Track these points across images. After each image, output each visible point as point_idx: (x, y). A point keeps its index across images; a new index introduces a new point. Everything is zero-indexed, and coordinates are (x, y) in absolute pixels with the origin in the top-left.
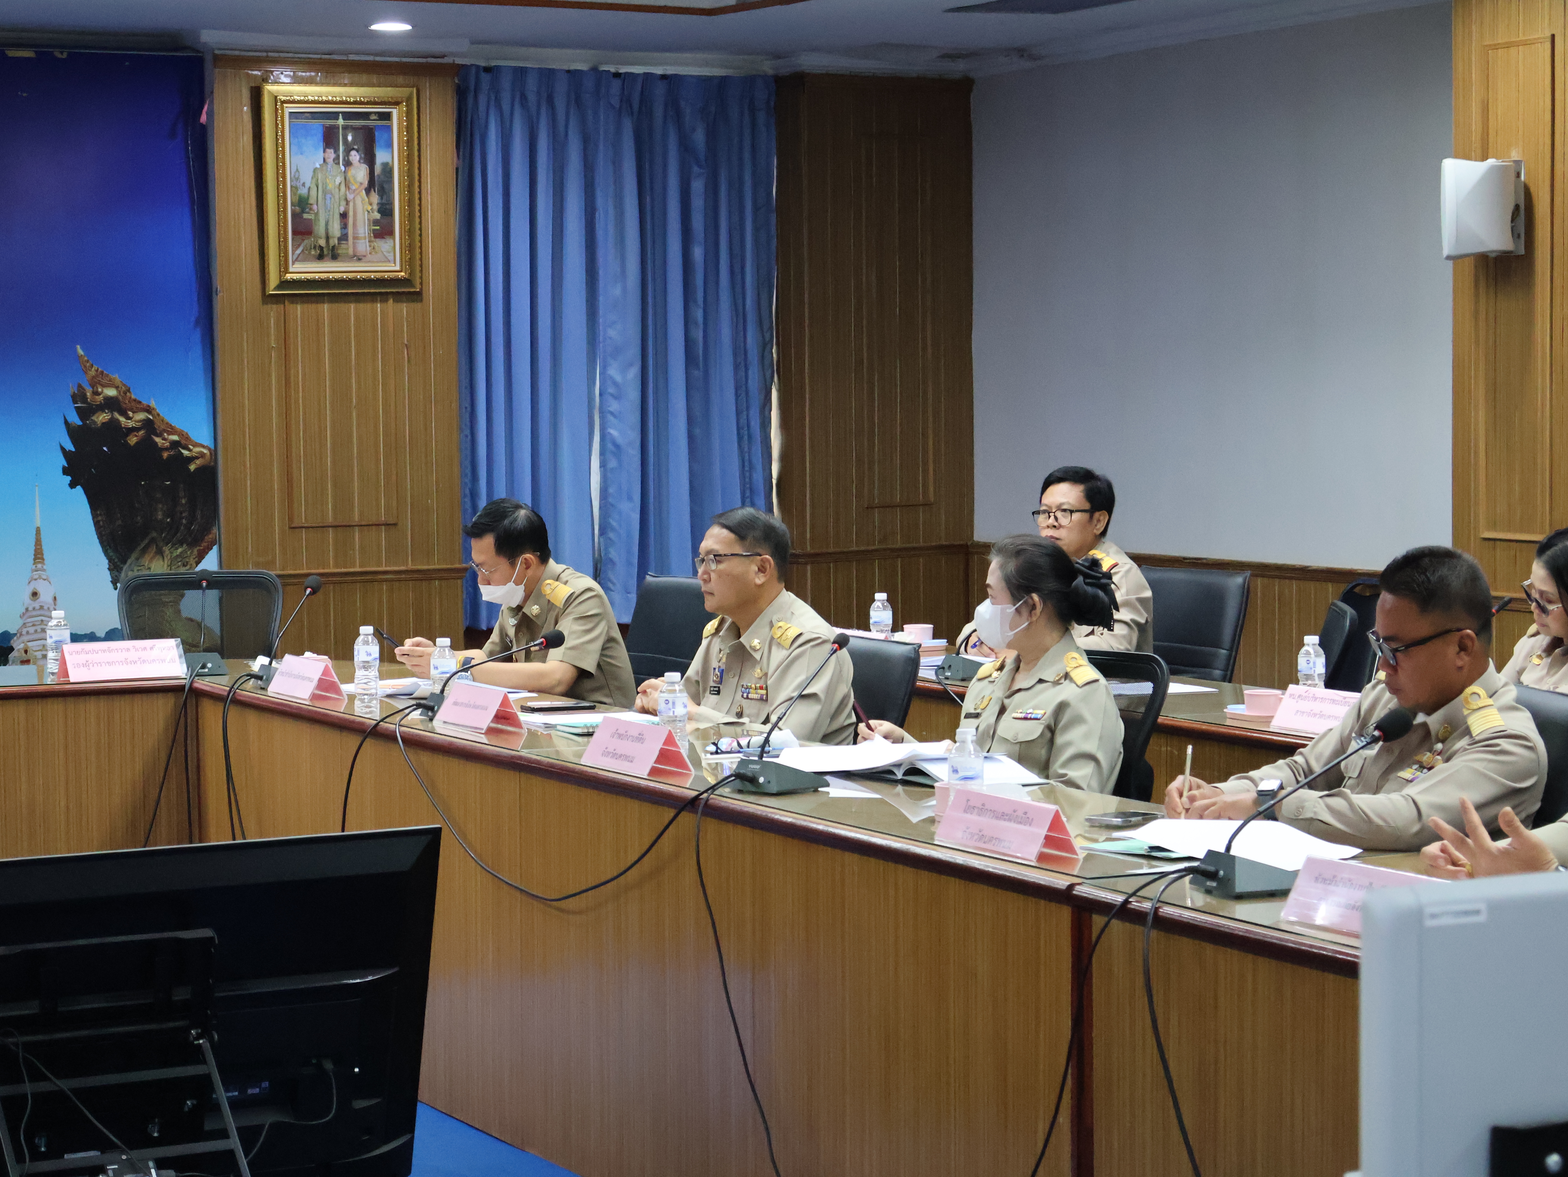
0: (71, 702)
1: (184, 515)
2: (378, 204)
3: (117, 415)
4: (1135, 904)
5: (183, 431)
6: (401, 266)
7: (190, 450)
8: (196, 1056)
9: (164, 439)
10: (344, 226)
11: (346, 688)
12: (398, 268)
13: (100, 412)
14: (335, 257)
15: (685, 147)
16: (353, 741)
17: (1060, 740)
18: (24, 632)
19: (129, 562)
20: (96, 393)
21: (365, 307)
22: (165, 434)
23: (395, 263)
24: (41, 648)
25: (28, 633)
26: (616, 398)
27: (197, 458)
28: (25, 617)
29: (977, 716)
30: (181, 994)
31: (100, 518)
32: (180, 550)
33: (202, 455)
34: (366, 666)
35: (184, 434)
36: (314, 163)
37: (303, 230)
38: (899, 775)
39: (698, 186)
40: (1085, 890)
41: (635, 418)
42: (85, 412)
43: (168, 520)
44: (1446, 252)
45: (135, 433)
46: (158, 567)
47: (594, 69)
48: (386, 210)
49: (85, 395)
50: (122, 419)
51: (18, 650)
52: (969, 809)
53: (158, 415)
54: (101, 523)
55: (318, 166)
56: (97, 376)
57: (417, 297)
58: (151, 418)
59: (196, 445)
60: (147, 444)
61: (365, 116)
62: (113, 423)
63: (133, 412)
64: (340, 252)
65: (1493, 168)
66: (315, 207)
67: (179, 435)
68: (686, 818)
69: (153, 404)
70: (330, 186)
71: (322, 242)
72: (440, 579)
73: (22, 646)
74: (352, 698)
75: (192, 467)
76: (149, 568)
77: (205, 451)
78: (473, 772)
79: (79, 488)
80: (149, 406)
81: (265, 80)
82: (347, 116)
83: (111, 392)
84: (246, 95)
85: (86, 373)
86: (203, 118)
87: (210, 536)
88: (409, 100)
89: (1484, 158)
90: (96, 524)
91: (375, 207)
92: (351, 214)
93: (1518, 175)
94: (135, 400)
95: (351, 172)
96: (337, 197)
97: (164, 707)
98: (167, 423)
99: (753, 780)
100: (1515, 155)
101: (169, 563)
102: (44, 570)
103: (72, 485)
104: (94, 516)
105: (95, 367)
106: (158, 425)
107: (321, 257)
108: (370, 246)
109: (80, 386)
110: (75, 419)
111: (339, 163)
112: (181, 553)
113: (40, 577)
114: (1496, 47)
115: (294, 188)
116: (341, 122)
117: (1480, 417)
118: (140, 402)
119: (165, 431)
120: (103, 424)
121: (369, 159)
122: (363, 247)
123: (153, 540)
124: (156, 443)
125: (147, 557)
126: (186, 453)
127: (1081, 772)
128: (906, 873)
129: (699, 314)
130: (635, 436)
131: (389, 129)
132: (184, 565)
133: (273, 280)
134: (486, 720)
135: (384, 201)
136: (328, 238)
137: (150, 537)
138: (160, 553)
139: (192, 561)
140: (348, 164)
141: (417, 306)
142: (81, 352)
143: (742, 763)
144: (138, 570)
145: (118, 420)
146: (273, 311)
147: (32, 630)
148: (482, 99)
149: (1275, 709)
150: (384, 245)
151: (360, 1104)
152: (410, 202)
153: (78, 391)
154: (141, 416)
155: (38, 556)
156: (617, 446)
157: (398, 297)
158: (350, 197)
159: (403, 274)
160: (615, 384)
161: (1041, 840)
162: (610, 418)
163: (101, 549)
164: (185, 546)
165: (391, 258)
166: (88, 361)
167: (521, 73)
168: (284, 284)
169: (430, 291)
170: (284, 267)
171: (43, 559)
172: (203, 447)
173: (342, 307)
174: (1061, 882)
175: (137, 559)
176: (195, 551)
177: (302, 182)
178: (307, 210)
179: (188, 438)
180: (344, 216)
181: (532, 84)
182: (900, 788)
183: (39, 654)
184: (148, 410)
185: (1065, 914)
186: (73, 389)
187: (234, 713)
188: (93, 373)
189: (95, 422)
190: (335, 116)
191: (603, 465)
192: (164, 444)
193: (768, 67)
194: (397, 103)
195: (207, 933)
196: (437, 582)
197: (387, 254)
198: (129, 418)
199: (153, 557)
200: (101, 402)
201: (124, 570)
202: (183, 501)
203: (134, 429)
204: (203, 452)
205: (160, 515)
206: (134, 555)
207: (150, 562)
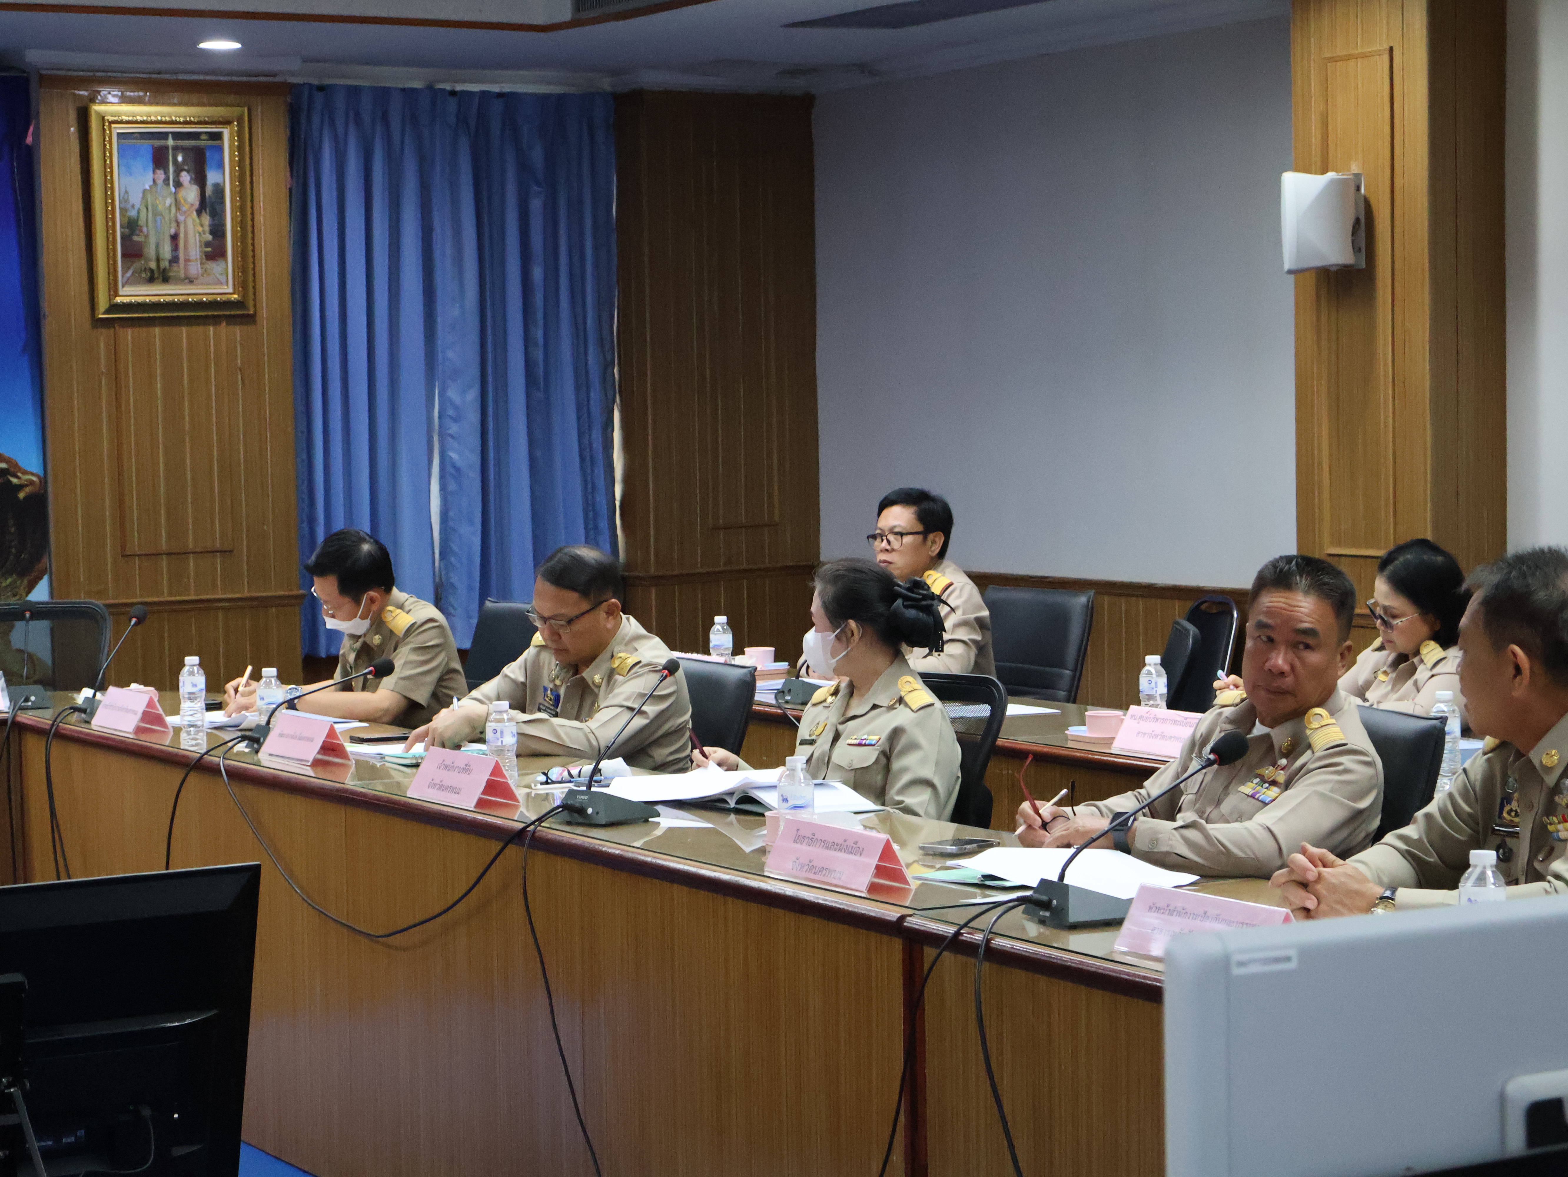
1: (13, 544)
2: (210, 226)
4: (966, 936)
6: (234, 289)
8: (7, 1105)
10: (175, 248)
11: (171, 720)
12: (231, 290)
14: (166, 280)
15: (524, 166)
16: (175, 776)
17: (896, 765)
21: (198, 330)
23: (227, 284)
26: (455, 420)
27: (27, 485)
29: (812, 742)
32: (9, 580)
33: (32, 483)
34: (192, 697)
36: (144, 185)
37: (133, 252)
38: (732, 804)
39: (536, 205)
40: (916, 922)
41: (476, 441)
44: (1287, 266)
47: (430, 87)
48: (218, 231)
52: (799, 839)
55: (148, 188)
57: (250, 319)
59: (25, 472)
61: (196, 136)
64: (171, 274)
65: (1333, 181)
66: (145, 229)
68: (512, 851)
70: (160, 207)
71: (153, 265)
72: (277, 606)
74: (177, 730)
75: (21, 495)
77: (34, 479)
78: (298, 805)
81: (92, 100)
82: (177, 136)
84: (72, 116)
86: (29, 140)
88: (240, 120)
89: (1324, 171)
91: (207, 229)
92: (182, 235)
93: (1358, 188)
95: (182, 193)
96: (167, 218)
99: (581, 811)
100: (1355, 168)
107: (151, 280)
108: (202, 268)
111: (168, 184)
114: (1334, 60)
115: (123, 210)
116: (170, 142)
117: (1323, 432)
121: (200, 180)
122: (195, 269)
126: (14, 481)
127: (918, 799)
128: (735, 907)
129: (539, 334)
130: (475, 459)
131: (220, 149)
132: (15, 595)
133: (102, 303)
134: (312, 751)
135: (216, 222)
136: (158, 260)
139: (22, 591)
140: (178, 184)
141: (250, 328)
143: (572, 793)
146: (103, 336)
148: (316, 119)
149: (1117, 732)
150: (216, 267)
151: (180, 1151)
152: (243, 224)
156: (458, 469)
157: (232, 320)
158: (181, 218)
159: (236, 296)
160: (454, 406)
161: (872, 870)
162: (450, 440)
165: (224, 281)
167: (354, 92)
168: (114, 308)
169: (264, 313)
170: (113, 290)
172: (32, 474)
173: (174, 330)
174: (891, 914)
176: (26, 581)
178: (137, 232)
179: (16, 465)
180: (174, 238)
181: (366, 104)
182: (732, 817)
185: (896, 948)
187: (57, 748)
190: (164, 136)
191: (443, 489)
193: (606, 84)
194: (227, 122)
195: (17, 977)
196: (274, 609)
197: (219, 277)
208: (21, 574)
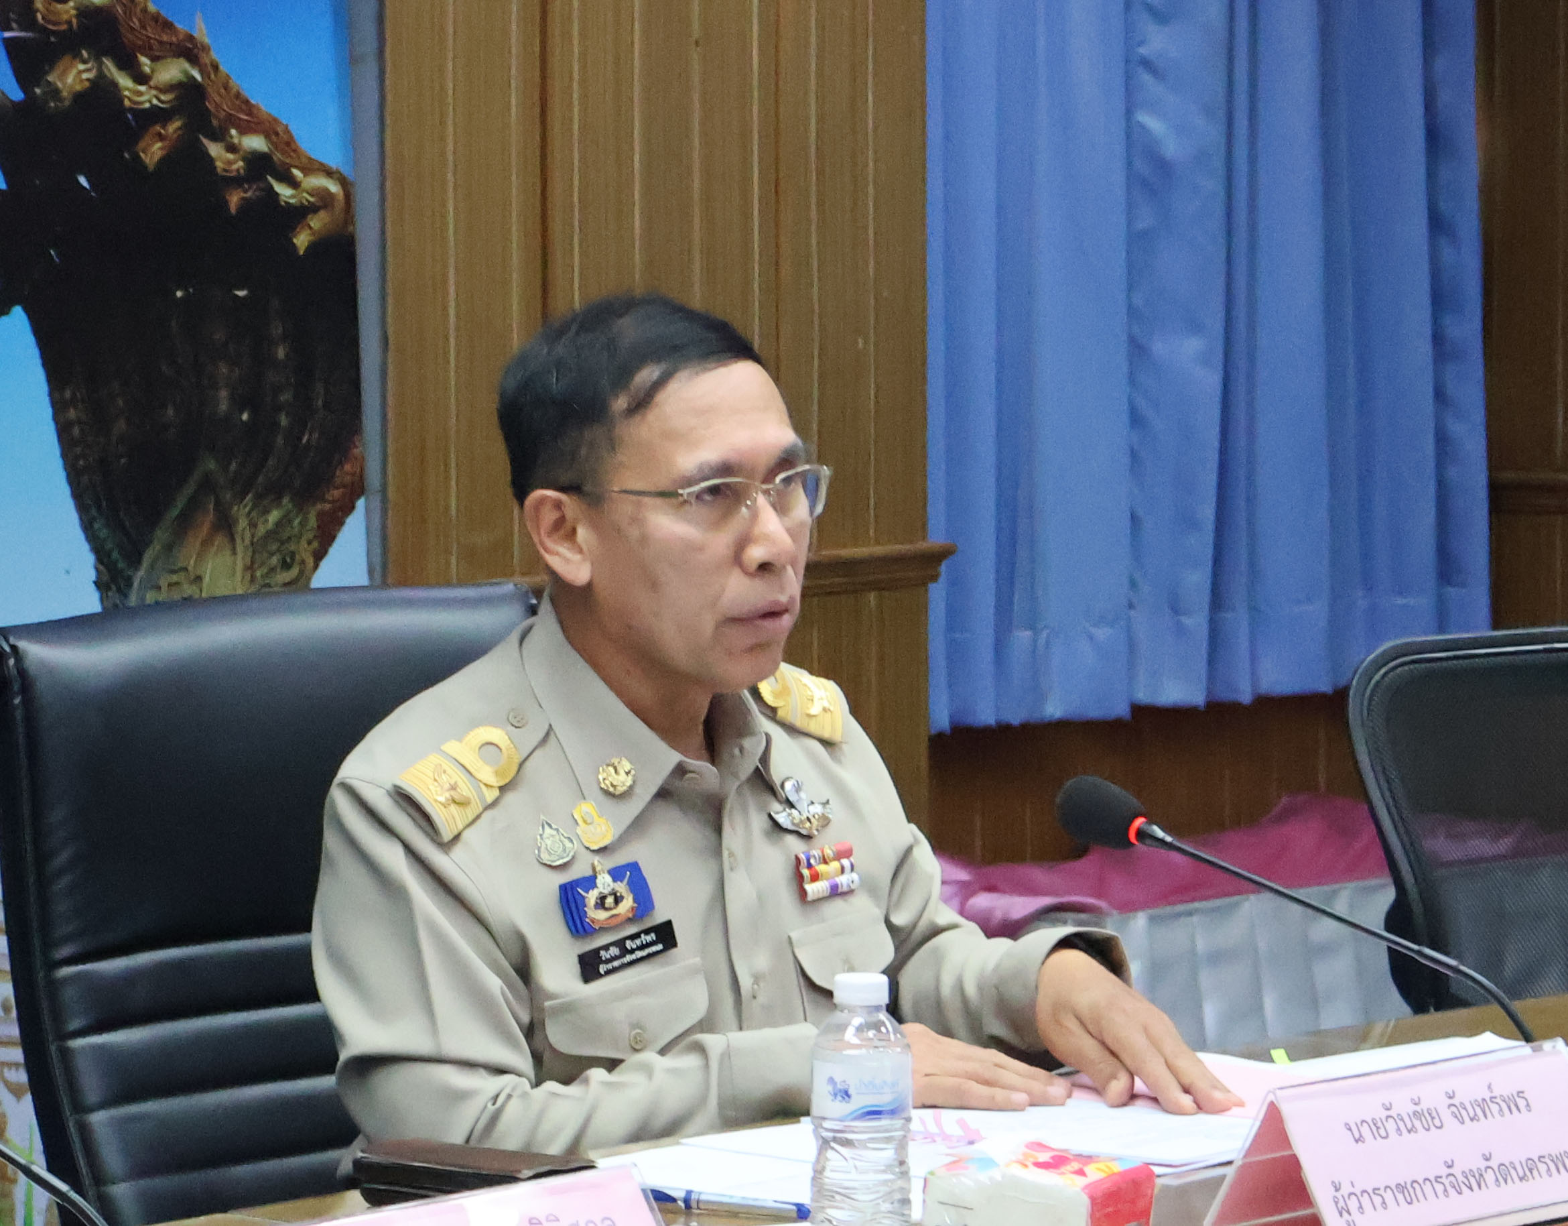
1: (282, 398)
3: (110, 67)
5: (275, 120)
7: (294, 184)
9: (232, 148)
13: (66, 60)
19: (148, 553)
22: (233, 132)
27: (312, 209)
31: (72, 414)
32: (274, 516)
33: (324, 200)
35: (279, 130)
42: (30, 60)
43: (245, 417)
45: (158, 128)
50: (124, 81)
53: (216, 67)
54: (76, 431)
58: (198, 77)
59: (312, 167)
62: (103, 94)
63: (154, 59)
67: (267, 137)
69: (201, 32)
72: (877, 586)
75: (302, 241)
76: (199, 579)
77: (334, 188)
80: (191, 38)
87: (347, 467)
90: (63, 430)
94: (156, 18)
98: (238, 95)
101: (248, 560)
104: (59, 406)
106: (216, 102)
112: (278, 524)
118: (168, 26)
119: (232, 121)
120: (79, 97)
123: (207, 485)
124: (211, 160)
125: (193, 543)
126: (284, 191)
132: (286, 566)
137: (196, 476)
138: (225, 525)
139: (304, 551)
144: (170, 585)
145: (115, 85)
154: (172, 71)
162: (1146, 78)
164: (286, 501)
172: (329, 173)
175: (169, 548)
176: (313, 522)
179: (289, 144)
184: (191, 50)
189: (55, 93)
192: (230, 163)
196: (872, 597)
198: (141, 78)
199: (207, 543)
200: (69, 23)
201: (136, 584)
202: (281, 353)
203: (157, 116)
204: (327, 190)
205: (223, 401)
206: (161, 535)
207: (200, 556)
208: (307, 493)
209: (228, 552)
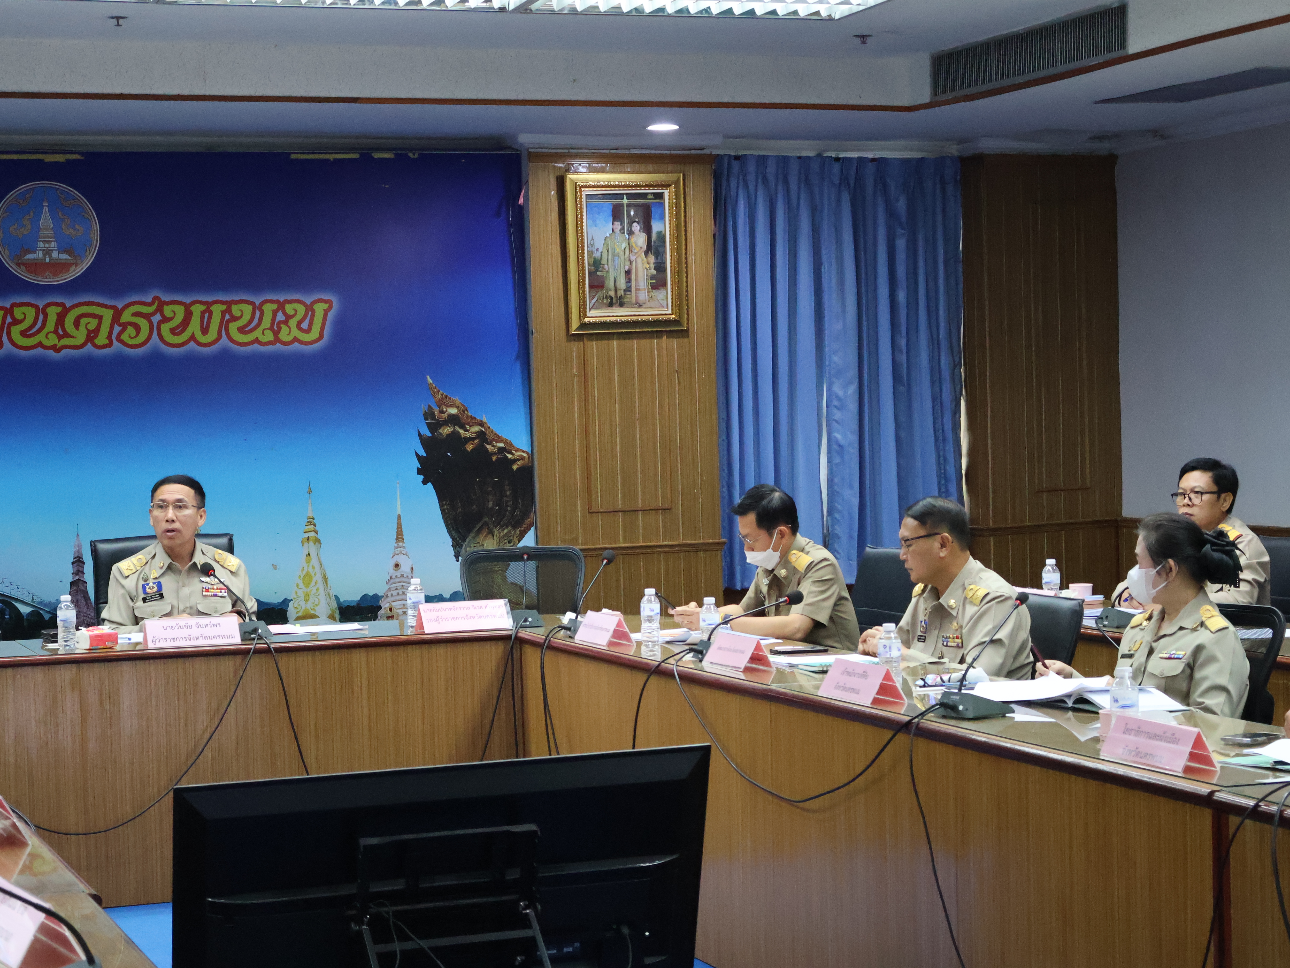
0: (425, 649)
1: (508, 504)
2: (654, 263)
3: (457, 428)
4: (1264, 807)
5: (507, 440)
6: (673, 311)
7: (512, 454)
8: (525, 923)
9: (493, 446)
10: (629, 281)
11: (635, 636)
12: (670, 312)
13: (445, 426)
14: (622, 305)
15: (891, 213)
16: (640, 678)
17: (1198, 675)
18: (389, 595)
19: (467, 540)
20: (442, 412)
21: (646, 342)
22: (494, 442)
23: (667, 308)
24: (402, 607)
25: (392, 595)
26: (839, 408)
27: (519, 460)
28: (390, 583)
29: (1130, 656)
30: (513, 874)
31: (445, 507)
33: (522, 458)
34: (650, 619)
35: (508, 442)
37: (597, 284)
38: (1070, 704)
39: (901, 244)
40: (1223, 796)
41: (854, 424)
42: (433, 427)
43: (497, 508)
45: (472, 442)
46: (489, 544)
47: (819, 155)
48: (660, 268)
49: (434, 413)
50: (462, 431)
51: (385, 608)
52: (1127, 731)
53: (489, 428)
54: (446, 511)
55: (608, 235)
56: (442, 399)
57: (685, 333)
58: (484, 430)
59: (517, 450)
60: (481, 450)
61: (644, 196)
62: (455, 434)
63: (470, 426)
64: (625, 300)
66: (606, 266)
67: (504, 443)
68: (901, 738)
69: (485, 420)
70: (618, 250)
71: (612, 293)
72: (704, 551)
73: (388, 605)
74: (639, 644)
75: (515, 467)
76: (483, 545)
77: (525, 455)
78: (734, 701)
79: (429, 484)
80: (482, 421)
81: (567, 170)
82: (630, 196)
83: (453, 411)
84: (553, 182)
85: (434, 397)
86: (521, 201)
87: (529, 520)
88: (677, 183)
90: (443, 511)
91: (652, 266)
92: (634, 271)
94: (471, 417)
95: (634, 239)
96: (623, 258)
97: (496, 652)
98: (495, 434)
99: (954, 708)
101: (498, 541)
102: (404, 547)
103: (425, 482)
104: (441, 506)
105: (441, 392)
106: (489, 436)
107: (611, 305)
108: (648, 295)
109: (429, 406)
110: (427, 433)
111: (624, 233)
112: (507, 533)
113: (401, 553)
115: (590, 253)
116: (625, 201)
118: (475, 418)
119: (494, 440)
120: (448, 435)
121: (647, 229)
122: (643, 296)
123: (486, 524)
124: (487, 449)
125: (481, 537)
126: (510, 456)
127: (1215, 701)
128: (1078, 783)
129: (903, 343)
130: (854, 438)
131: (662, 205)
132: (509, 542)
133: (575, 324)
134: (743, 661)
135: (659, 261)
136: (616, 290)
137: (483, 521)
138: (491, 533)
139: (515, 539)
140: (631, 233)
141: (686, 340)
142: (430, 381)
143: (945, 694)
144: (475, 547)
145: (459, 432)
146: (575, 347)
147: (395, 593)
148: (733, 181)
150: (659, 295)
151: (649, 960)
152: (679, 261)
153: (428, 410)
154: (476, 429)
155: (400, 536)
156: (840, 446)
157: (670, 334)
158: (633, 258)
159: (674, 316)
160: (838, 398)
161: (1187, 756)
162: (835, 424)
163: (446, 531)
164: (510, 527)
165: (665, 304)
166: (435, 388)
167: (762, 160)
168: (583, 326)
169: (695, 328)
170: (583, 312)
171: (403, 539)
172: (523, 452)
173: (627, 343)
174: (1204, 790)
175: (474, 538)
176: (518, 532)
177: (596, 248)
178: (600, 269)
179: (511, 444)
180: (628, 273)
181: (771, 169)
182: (1070, 714)
183: (400, 611)
184: (481, 424)
185: (1206, 816)
186: (424, 408)
187: (549, 657)
188: (439, 396)
189: (441, 434)
190: (620, 196)
191: (829, 461)
192: (493, 450)
193: (954, 150)
194: (667, 186)
195: (532, 827)
196: (702, 553)
197: (661, 302)
198: (466, 430)
199: (486, 536)
200: (445, 418)
201: (464, 547)
202: (508, 493)
203: (471, 439)
204: (522, 456)
205: (490, 504)
206: (472, 535)
207: (483, 540)
208: (515, 527)
209: (492, 539)
